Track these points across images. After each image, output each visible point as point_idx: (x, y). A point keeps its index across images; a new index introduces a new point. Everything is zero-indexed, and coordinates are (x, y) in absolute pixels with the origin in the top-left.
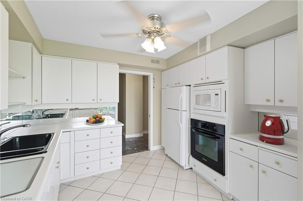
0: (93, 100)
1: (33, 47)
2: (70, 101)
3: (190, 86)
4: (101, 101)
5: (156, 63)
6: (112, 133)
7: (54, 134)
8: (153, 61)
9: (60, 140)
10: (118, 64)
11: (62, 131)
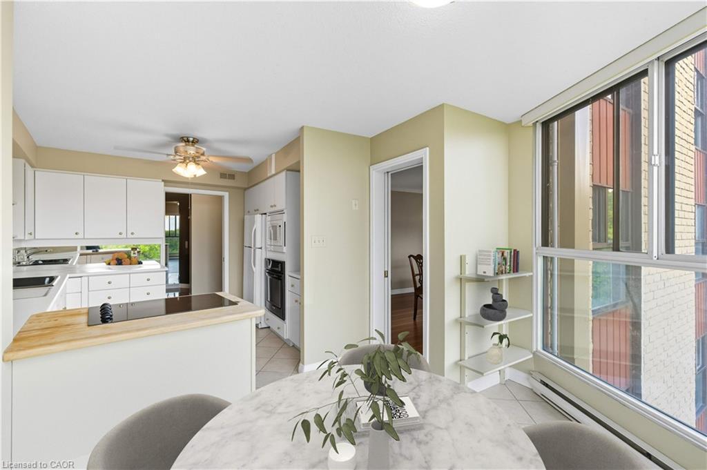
0: (120, 234)
1: (27, 164)
2: (81, 236)
3: (265, 214)
4: (133, 236)
5: (229, 178)
6: (148, 280)
7: (57, 277)
8: (223, 176)
9: (65, 286)
10: (163, 181)
11: (68, 276)
